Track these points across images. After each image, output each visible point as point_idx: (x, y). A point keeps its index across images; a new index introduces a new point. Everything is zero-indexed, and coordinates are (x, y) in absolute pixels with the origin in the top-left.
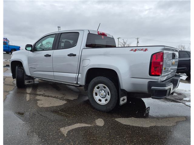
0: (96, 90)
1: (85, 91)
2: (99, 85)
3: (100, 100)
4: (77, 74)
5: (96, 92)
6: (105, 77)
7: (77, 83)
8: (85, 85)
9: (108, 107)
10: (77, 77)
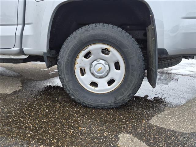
0: (82, 60)
1: (48, 67)
2: (91, 48)
3: (94, 84)
4: (20, 27)
5: (82, 66)
6: (109, 23)
7: (22, 52)
8: (48, 51)
9: (120, 97)
10: (18, 34)
